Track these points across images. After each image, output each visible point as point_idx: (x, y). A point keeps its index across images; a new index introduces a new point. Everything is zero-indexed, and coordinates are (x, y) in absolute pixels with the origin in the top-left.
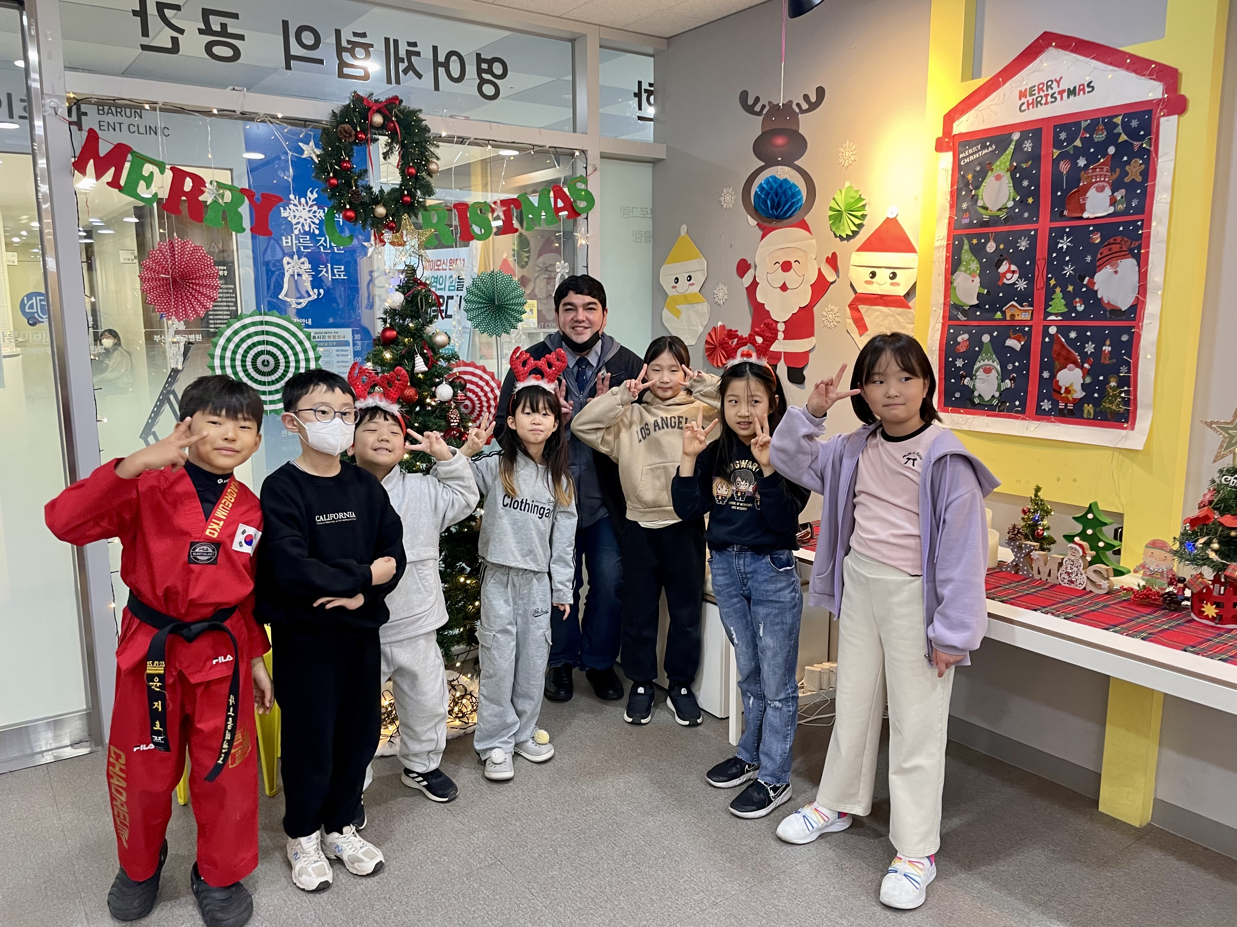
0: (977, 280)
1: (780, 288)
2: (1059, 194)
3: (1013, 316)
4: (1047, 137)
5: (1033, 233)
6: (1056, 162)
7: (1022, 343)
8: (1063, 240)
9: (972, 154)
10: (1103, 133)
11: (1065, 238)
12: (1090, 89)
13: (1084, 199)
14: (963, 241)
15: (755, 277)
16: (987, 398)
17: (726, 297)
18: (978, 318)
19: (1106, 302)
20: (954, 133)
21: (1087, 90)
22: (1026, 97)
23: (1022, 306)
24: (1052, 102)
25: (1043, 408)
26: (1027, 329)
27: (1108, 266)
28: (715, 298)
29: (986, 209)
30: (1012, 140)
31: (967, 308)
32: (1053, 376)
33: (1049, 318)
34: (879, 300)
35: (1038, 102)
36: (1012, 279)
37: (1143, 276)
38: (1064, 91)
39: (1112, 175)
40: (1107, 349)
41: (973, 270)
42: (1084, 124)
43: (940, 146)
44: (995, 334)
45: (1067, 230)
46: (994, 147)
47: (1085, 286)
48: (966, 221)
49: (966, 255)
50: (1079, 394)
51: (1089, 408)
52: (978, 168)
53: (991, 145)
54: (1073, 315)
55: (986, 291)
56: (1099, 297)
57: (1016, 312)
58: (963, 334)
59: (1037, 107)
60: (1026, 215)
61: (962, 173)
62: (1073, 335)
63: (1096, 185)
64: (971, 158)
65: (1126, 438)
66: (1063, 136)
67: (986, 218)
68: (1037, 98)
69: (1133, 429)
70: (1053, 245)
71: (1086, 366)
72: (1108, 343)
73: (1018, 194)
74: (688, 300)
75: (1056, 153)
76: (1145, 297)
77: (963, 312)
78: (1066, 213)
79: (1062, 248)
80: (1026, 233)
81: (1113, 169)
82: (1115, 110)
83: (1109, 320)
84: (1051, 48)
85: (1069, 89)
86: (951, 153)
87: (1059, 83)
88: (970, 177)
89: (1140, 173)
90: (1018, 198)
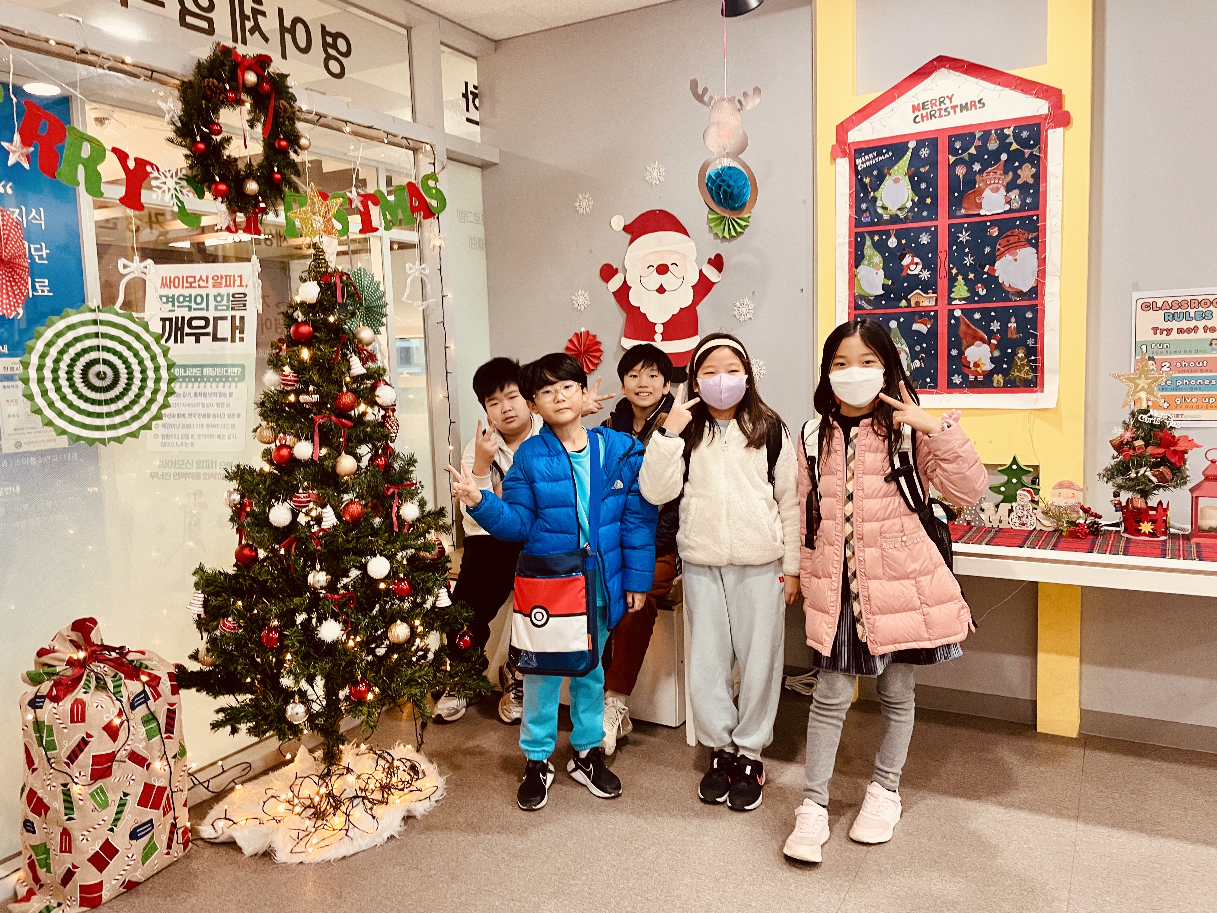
0: (881, 273)
1: (656, 290)
2: (956, 194)
3: (917, 303)
4: (943, 145)
5: (933, 229)
6: (952, 167)
7: (929, 326)
8: (962, 234)
9: (869, 160)
10: (996, 142)
11: (964, 233)
12: (981, 105)
13: (980, 199)
14: (865, 238)
15: (625, 280)
17: (588, 302)
18: (884, 307)
19: (1007, 285)
20: (848, 142)
21: (978, 105)
22: (919, 111)
23: (927, 293)
24: (946, 115)
25: (954, 382)
26: (932, 314)
27: (1007, 255)
28: (573, 304)
29: (886, 209)
30: (908, 148)
31: (872, 298)
32: (961, 353)
33: (953, 303)
35: (931, 116)
36: (916, 269)
37: (1042, 262)
38: (956, 106)
39: (1005, 177)
40: (1012, 325)
41: (877, 264)
42: (978, 135)
43: (836, 152)
44: (902, 320)
45: (966, 225)
46: (890, 154)
47: (986, 273)
48: (867, 220)
49: (869, 250)
50: (988, 366)
51: (998, 379)
52: (876, 173)
53: (887, 152)
54: (976, 299)
55: (890, 281)
56: (1000, 281)
57: (921, 300)
59: (931, 119)
60: (925, 213)
61: (859, 177)
62: (977, 316)
63: (991, 187)
64: (868, 164)
65: (1036, 400)
66: (958, 145)
67: (886, 217)
68: (930, 112)
69: (1042, 392)
70: (953, 239)
71: (993, 341)
72: (1013, 320)
73: (917, 195)
75: (952, 159)
76: (1044, 279)
77: (869, 302)
78: (963, 211)
79: (962, 241)
80: (927, 229)
81: (1006, 173)
82: (1006, 123)
83: (1012, 300)
84: (943, 69)
85: (961, 105)
86: (847, 159)
87: (950, 99)
88: (867, 180)
89: (1032, 176)
90: (916, 199)
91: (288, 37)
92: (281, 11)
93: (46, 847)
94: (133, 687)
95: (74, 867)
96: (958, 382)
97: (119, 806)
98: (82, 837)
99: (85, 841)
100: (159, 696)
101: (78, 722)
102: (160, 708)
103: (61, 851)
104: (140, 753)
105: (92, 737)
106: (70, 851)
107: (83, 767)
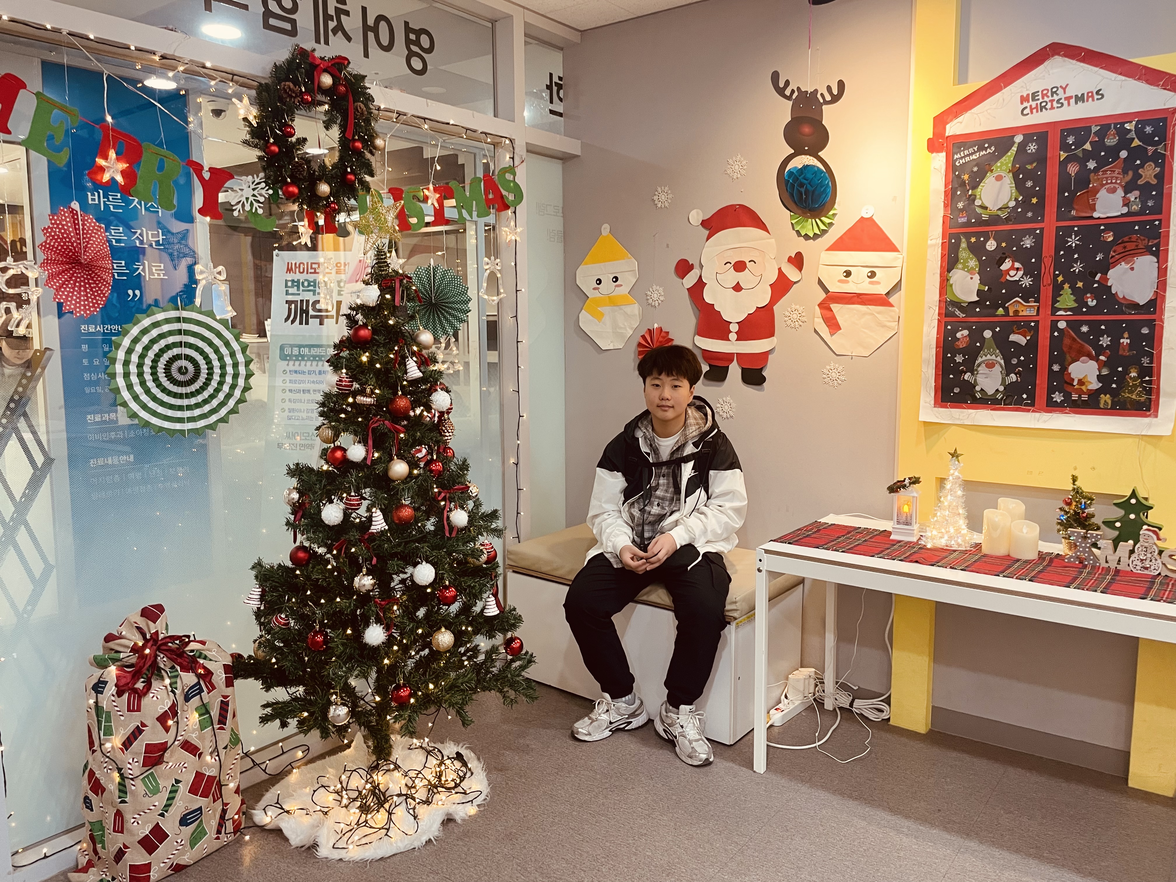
0: (977, 277)
1: (733, 288)
2: (1066, 194)
3: (1016, 312)
4: (1054, 140)
5: (1038, 232)
6: (1063, 164)
7: (1028, 338)
8: (1071, 238)
9: (968, 155)
10: (1115, 138)
11: (1073, 236)
12: (1100, 97)
13: (1093, 200)
14: (961, 239)
15: (700, 277)
16: (990, 392)
17: (662, 298)
18: (978, 315)
19: (1121, 297)
20: (947, 135)
21: (1096, 97)
22: (1028, 102)
23: (1028, 302)
24: (1058, 107)
25: (1054, 400)
26: (1033, 324)
27: (1123, 263)
28: (647, 299)
29: (986, 208)
30: (1014, 143)
31: (965, 305)
32: (1064, 368)
33: (1058, 313)
34: (856, 298)
35: (1042, 107)
36: (1016, 276)
37: (1162, 272)
38: (1071, 97)
39: (1124, 177)
40: (1125, 341)
41: (972, 268)
42: (1094, 129)
43: (933, 146)
44: (998, 329)
45: (1076, 229)
46: (993, 148)
47: (1097, 282)
48: (963, 220)
49: (964, 253)
50: (1095, 385)
51: (1106, 399)
52: (975, 169)
53: (989, 147)
54: (1084, 310)
55: (987, 287)
56: (1113, 292)
57: (1020, 308)
58: (961, 330)
59: (1041, 110)
60: (1030, 214)
61: (957, 173)
62: (1085, 329)
63: (1107, 186)
64: (967, 159)
65: (1150, 426)
66: (1071, 140)
67: (985, 217)
68: (1041, 103)
69: (1156, 416)
70: (1061, 243)
71: (1102, 358)
72: (1126, 335)
73: (1021, 195)
74: (612, 301)
75: (1063, 155)
76: (1165, 291)
77: (962, 309)
78: (1073, 213)
79: (1071, 246)
80: (1030, 232)
81: (1125, 172)
82: (1128, 117)
83: (1125, 314)
84: (1056, 57)
85: (1076, 96)
86: (944, 154)
87: (1064, 89)
88: (966, 177)
89: (1156, 176)
90: (1020, 198)
91: (371, 35)
92: (364, 10)
93: (102, 824)
94: (189, 679)
95: (126, 847)
96: (1059, 401)
97: (170, 792)
98: (133, 820)
99: (136, 824)
100: (214, 688)
101: (134, 711)
102: (213, 700)
103: (114, 831)
104: (193, 742)
105: (146, 726)
106: (122, 832)
107: (136, 753)
